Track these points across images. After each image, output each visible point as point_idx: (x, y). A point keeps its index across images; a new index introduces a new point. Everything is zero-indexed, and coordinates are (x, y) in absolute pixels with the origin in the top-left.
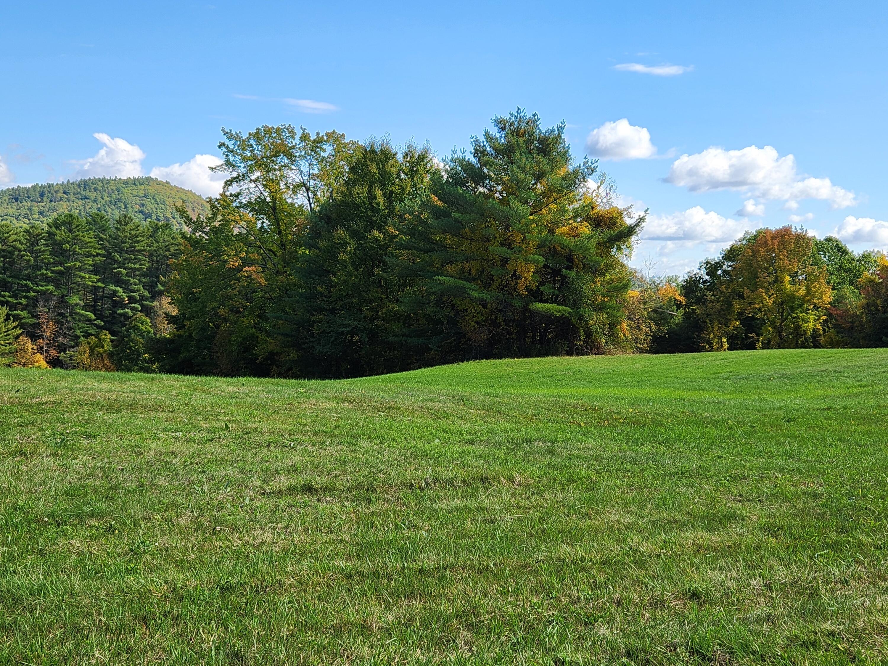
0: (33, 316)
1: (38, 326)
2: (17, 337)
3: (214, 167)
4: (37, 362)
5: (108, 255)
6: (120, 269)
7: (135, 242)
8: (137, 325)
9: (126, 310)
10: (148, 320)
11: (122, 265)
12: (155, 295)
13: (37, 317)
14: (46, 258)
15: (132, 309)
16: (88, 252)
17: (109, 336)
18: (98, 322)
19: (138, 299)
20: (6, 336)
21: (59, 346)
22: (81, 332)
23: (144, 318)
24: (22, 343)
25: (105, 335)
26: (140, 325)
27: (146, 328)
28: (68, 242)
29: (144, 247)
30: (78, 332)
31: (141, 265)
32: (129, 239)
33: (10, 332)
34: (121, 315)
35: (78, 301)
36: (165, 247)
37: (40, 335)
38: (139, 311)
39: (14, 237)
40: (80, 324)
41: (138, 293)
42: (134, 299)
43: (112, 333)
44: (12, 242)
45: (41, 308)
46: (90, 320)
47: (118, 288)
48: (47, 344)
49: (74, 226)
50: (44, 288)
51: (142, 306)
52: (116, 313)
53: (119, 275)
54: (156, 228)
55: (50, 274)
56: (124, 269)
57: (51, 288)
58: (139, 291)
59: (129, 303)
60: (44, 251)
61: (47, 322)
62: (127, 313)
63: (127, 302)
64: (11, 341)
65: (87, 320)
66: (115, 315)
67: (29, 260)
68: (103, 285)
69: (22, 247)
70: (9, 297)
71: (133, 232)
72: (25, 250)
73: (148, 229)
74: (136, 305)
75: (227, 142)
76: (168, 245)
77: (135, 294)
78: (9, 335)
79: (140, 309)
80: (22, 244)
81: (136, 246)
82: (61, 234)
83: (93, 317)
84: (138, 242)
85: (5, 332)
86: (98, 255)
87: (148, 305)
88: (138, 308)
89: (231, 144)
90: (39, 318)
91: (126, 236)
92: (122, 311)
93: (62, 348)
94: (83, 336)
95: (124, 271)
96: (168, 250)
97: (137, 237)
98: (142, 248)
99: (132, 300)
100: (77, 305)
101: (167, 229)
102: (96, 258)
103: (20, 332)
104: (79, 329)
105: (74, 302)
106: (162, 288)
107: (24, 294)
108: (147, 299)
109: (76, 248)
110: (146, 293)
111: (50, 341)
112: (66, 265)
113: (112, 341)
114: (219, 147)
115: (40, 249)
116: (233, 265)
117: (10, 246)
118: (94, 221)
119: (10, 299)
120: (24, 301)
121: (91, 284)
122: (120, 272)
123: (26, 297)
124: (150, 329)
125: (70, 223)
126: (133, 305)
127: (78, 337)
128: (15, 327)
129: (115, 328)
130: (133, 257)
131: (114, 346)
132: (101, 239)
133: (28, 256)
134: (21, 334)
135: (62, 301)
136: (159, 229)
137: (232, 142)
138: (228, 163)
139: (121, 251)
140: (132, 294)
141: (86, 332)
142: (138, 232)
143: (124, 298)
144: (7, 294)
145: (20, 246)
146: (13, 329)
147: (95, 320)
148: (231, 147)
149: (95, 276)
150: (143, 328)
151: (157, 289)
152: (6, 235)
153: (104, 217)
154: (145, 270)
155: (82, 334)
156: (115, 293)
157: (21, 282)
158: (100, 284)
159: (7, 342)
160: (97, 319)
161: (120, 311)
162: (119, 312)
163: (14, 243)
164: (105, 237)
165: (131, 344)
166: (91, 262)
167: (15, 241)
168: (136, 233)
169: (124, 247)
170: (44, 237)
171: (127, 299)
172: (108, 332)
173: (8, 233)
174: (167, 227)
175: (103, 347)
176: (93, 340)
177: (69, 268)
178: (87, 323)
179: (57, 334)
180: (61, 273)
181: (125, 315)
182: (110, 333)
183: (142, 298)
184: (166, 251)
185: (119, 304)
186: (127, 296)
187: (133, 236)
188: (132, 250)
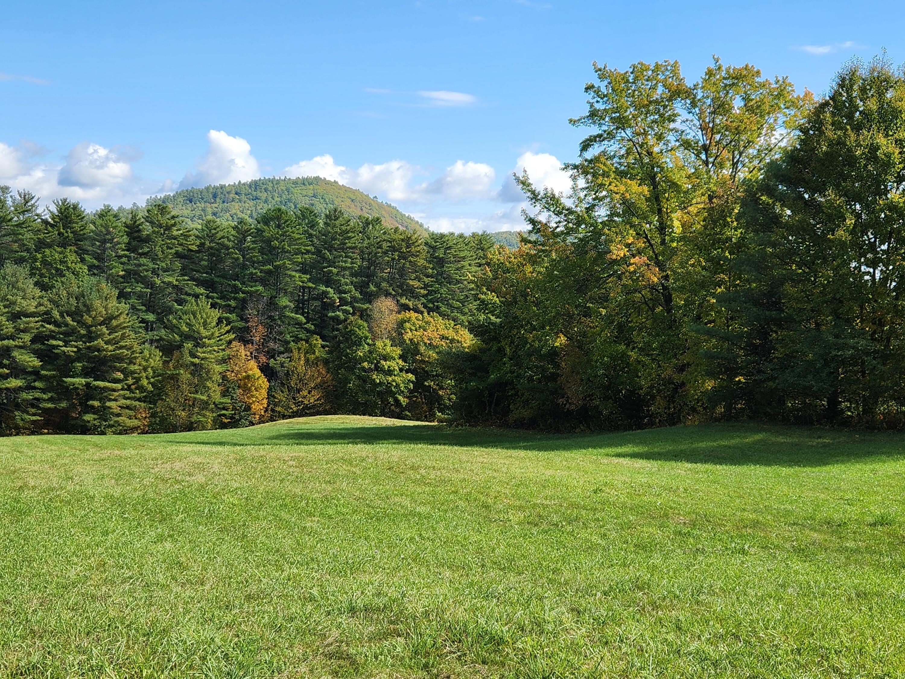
0: (242, 319)
1: (247, 330)
2: (230, 342)
3: (577, 119)
4: (251, 370)
5: (318, 252)
6: (330, 268)
7: (345, 239)
8: (353, 330)
9: (338, 313)
10: (366, 325)
11: (332, 264)
12: (369, 298)
13: (247, 320)
14: (255, 256)
15: (345, 312)
16: (297, 249)
17: (320, 341)
18: (308, 326)
19: (350, 300)
20: (218, 341)
21: (268, 352)
22: (291, 337)
23: (360, 322)
24: (235, 349)
25: (316, 340)
26: (357, 329)
27: (363, 333)
28: (277, 239)
29: (355, 243)
30: (288, 338)
31: (352, 263)
32: (339, 235)
33: (222, 337)
34: (333, 318)
35: (288, 303)
36: (377, 243)
37: (249, 340)
38: (350, 314)
39: (221, 234)
40: (290, 328)
41: (349, 294)
42: (344, 300)
43: (323, 338)
44: (220, 239)
45: (251, 311)
46: (300, 324)
47: (329, 289)
48: (256, 350)
49: (282, 221)
50: (253, 289)
51: (353, 307)
52: (327, 316)
53: (329, 274)
54: (367, 223)
55: (259, 274)
56: (335, 268)
57: (260, 288)
58: (350, 292)
59: (341, 305)
60: (253, 249)
61: (256, 326)
62: (339, 316)
63: (338, 304)
64: (223, 347)
65: (296, 324)
66: (325, 318)
67: (238, 259)
68: (314, 286)
69: (231, 244)
70: (217, 298)
71: (344, 228)
72: (233, 248)
73: (358, 225)
74: (348, 308)
75: (597, 83)
76: (380, 242)
77: (346, 295)
78: (221, 340)
79: (351, 311)
80: (229, 240)
81: (346, 243)
82: (270, 231)
83: (304, 320)
84: (349, 238)
85: (218, 337)
86: (308, 252)
87: (360, 307)
88: (349, 311)
90: (249, 321)
91: (336, 232)
92: (333, 314)
93: (272, 354)
94: (293, 341)
95: (335, 270)
96: (380, 247)
97: (348, 233)
98: (353, 245)
99: (343, 302)
100: (285, 307)
101: (377, 224)
102: (306, 256)
103: (233, 336)
104: (289, 334)
105: (284, 304)
106: (375, 289)
107: (233, 295)
108: (358, 301)
109: (285, 244)
110: (358, 295)
111: (259, 346)
112: (275, 264)
113: (323, 347)
114: (587, 89)
115: (249, 247)
116: (617, 255)
117: (218, 243)
118: (303, 216)
119: (218, 301)
120: (233, 303)
121: (301, 284)
122: (331, 272)
123: (235, 299)
124: (368, 334)
125: (279, 218)
126: (344, 307)
127: (288, 343)
128: (228, 332)
129: (325, 332)
130: (344, 254)
131: (328, 353)
132: (311, 235)
133: (236, 254)
134: (234, 339)
135: (272, 304)
136: (369, 224)
139: (331, 248)
140: (343, 295)
141: (296, 337)
142: (348, 227)
143: (335, 300)
144: (215, 295)
145: (228, 243)
146: (225, 334)
147: (305, 324)
148: (604, 90)
149: (305, 276)
150: (360, 333)
151: (369, 290)
152: (213, 231)
153: (313, 212)
154: (356, 269)
155: (292, 339)
156: (325, 293)
157: (230, 283)
158: (310, 285)
159: (220, 347)
160: (307, 322)
161: (331, 314)
162: (329, 315)
163: (222, 240)
164: (315, 233)
165: (348, 351)
166: (300, 260)
167: (223, 237)
168: (346, 229)
169: (334, 244)
170: (252, 233)
171: (338, 301)
172: (319, 337)
173: (215, 229)
174: (377, 222)
175: (314, 353)
176: (303, 345)
177: (277, 267)
178: (297, 326)
179: (266, 339)
180: (269, 272)
181: (336, 319)
182: (321, 338)
183: (354, 298)
184: (378, 248)
185: (331, 306)
186: (338, 298)
187: (344, 232)
188: (343, 247)
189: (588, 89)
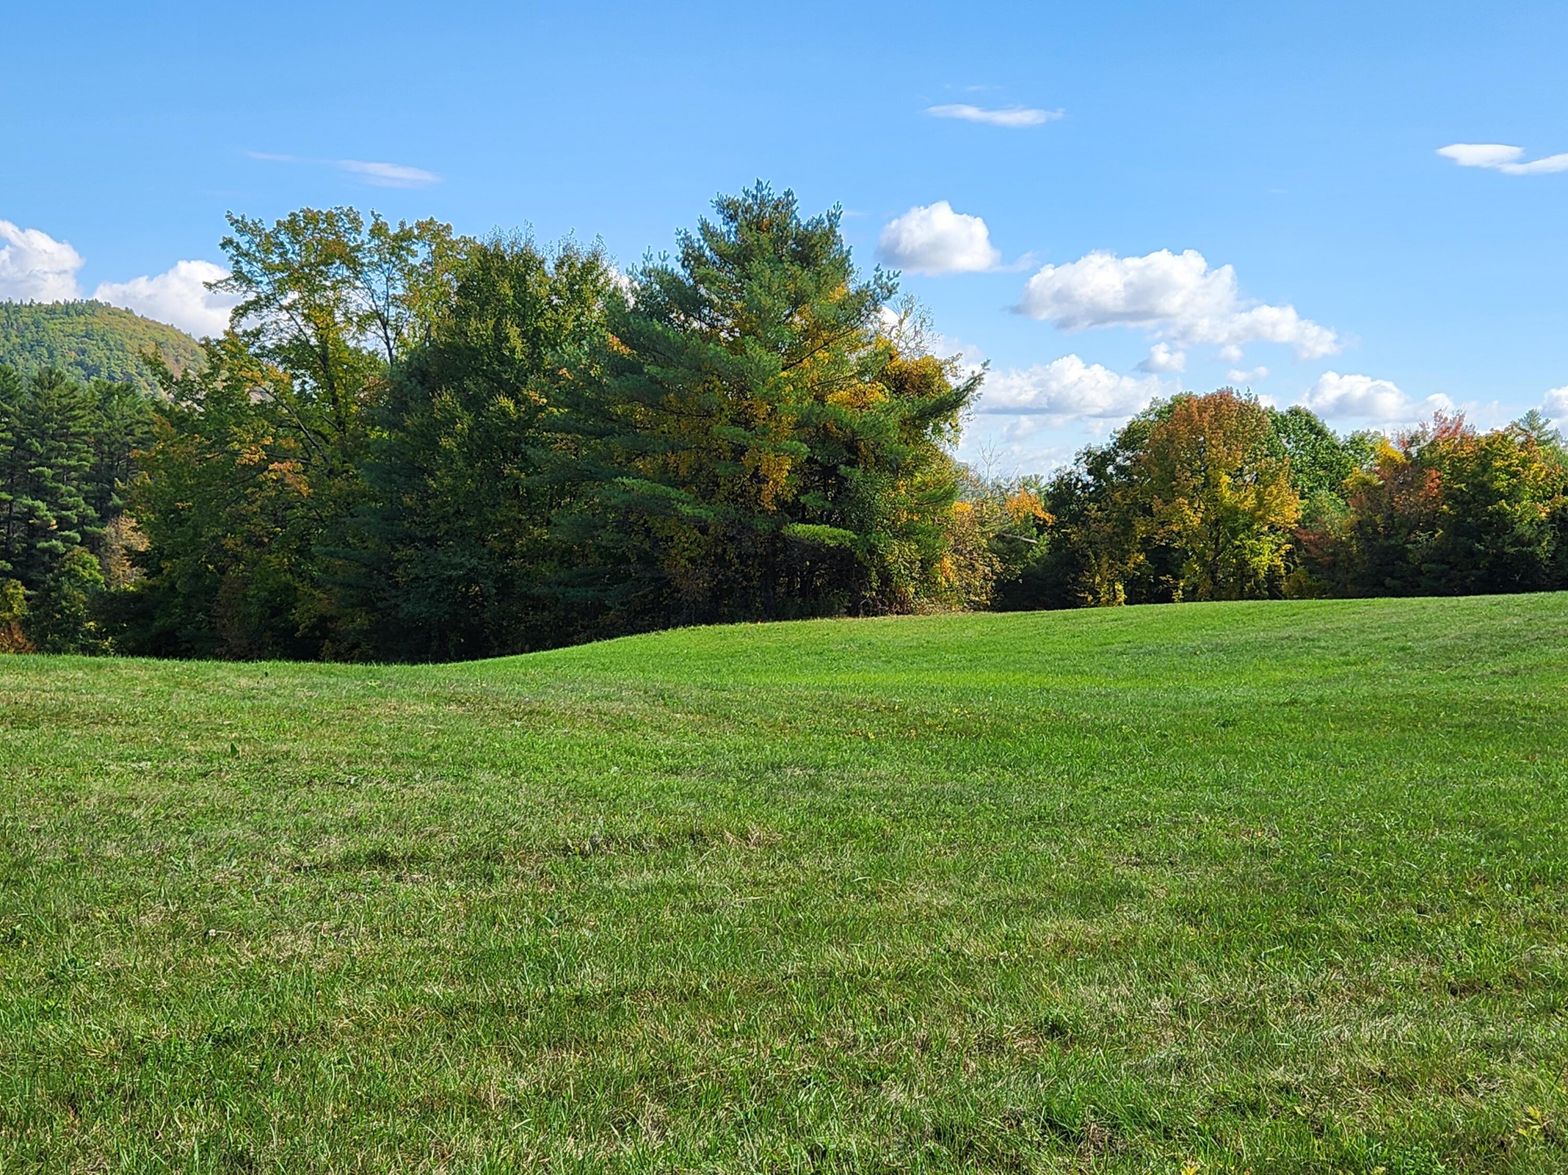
3: (213, 282)
5: (20, 443)
6: (41, 468)
7: (69, 419)
8: (74, 570)
9: (54, 542)
10: (95, 560)
11: (45, 461)
12: (108, 514)
15: (65, 540)
17: (22, 589)
19: (76, 521)
23: (87, 556)
25: (15, 587)
26: (81, 569)
27: (91, 575)
29: (85, 427)
31: (80, 459)
32: (57, 414)
34: (44, 551)
36: (126, 428)
38: (77, 543)
41: (75, 512)
42: (67, 522)
43: (28, 584)
47: (38, 503)
51: (83, 534)
52: (35, 546)
53: (39, 477)
54: (109, 394)
56: (48, 467)
58: (77, 507)
59: (59, 529)
62: (55, 547)
63: (55, 527)
66: (33, 551)
68: (10, 498)
71: (64, 401)
73: (93, 395)
74: (72, 534)
75: (237, 238)
76: (130, 425)
77: (69, 513)
79: (79, 540)
81: (69, 427)
84: (75, 418)
87: (94, 533)
88: (74, 538)
89: (243, 241)
91: (51, 408)
92: (46, 545)
95: (48, 472)
96: (131, 433)
97: (72, 409)
98: (83, 430)
99: (64, 523)
101: (127, 395)
106: (120, 502)
108: (92, 522)
110: (91, 512)
113: (28, 598)
114: (223, 246)
116: (250, 460)
122: (41, 474)
124: (99, 576)
126: (67, 533)
129: (34, 575)
130: (66, 446)
131: (31, 608)
132: (5, 413)
136: (113, 395)
137: (247, 238)
138: (239, 276)
139: (42, 436)
140: (64, 512)
142: (73, 401)
143: (49, 521)
148: (245, 247)
150: (86, 574)
151: (110, 504)
153: (10, 374)
154: (88, 470)
156: (32, 511)
158: (4, 496)
161: (42, 544)
162: (39, 545)
164: (13, 410)
165: (64, 603)
168: (69, 403)
169: (48, 428)
171: (54, 522)
172: (19, 582)
174: (128, 392)
175: (11, 609)
181: (51, 551)
182: (22, 585)
183: (84, 520)
184: (126, 434)
185: (41, 531)
186: (55, 517)
187: (65, 407)
188: (63, 434)
189: (225, 244)
